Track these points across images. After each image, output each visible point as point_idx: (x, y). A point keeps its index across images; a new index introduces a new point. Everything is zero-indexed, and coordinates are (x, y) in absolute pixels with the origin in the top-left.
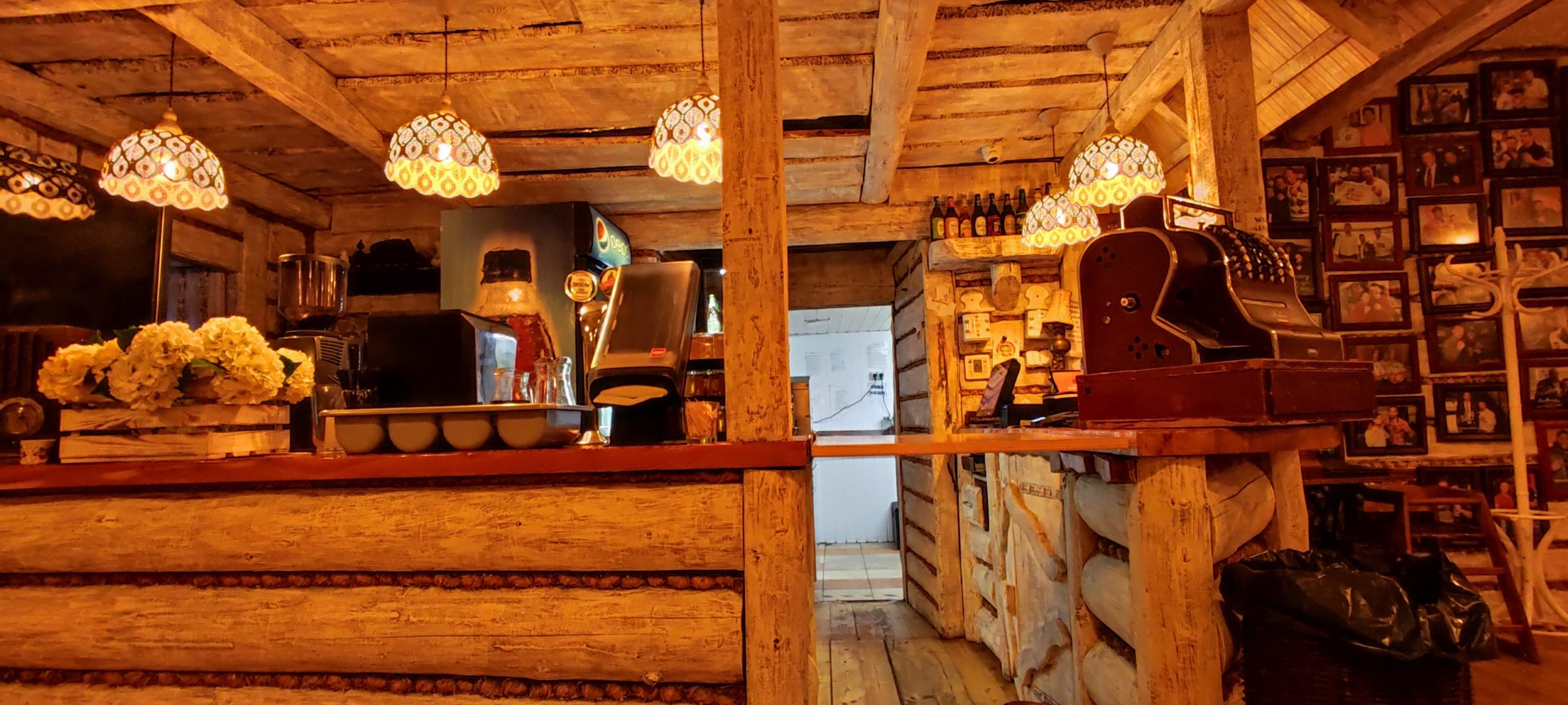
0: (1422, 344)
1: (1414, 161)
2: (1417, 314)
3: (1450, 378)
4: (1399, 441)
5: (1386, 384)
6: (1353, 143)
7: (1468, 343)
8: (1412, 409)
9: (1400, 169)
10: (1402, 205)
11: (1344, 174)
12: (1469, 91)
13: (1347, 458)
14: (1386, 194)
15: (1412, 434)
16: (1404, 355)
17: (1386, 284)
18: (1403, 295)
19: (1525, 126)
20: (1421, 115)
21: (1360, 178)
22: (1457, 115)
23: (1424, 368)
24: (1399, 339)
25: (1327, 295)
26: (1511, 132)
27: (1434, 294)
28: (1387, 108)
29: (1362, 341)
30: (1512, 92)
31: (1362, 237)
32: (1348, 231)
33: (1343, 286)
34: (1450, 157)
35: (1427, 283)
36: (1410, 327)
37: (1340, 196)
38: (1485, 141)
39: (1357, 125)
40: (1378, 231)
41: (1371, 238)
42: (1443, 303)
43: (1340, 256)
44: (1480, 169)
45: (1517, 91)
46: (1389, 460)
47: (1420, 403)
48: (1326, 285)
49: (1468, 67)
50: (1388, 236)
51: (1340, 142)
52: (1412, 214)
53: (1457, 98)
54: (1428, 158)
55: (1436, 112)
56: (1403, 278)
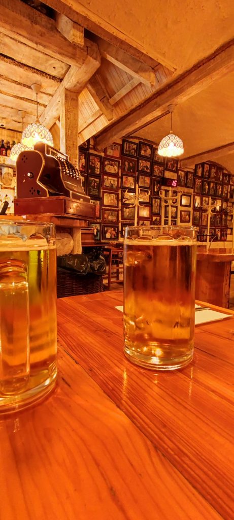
0: (120, 212)
1: (123, 164)
2: (120, 205)
3: (125, 221)
4: (113, 237)
5: (112, 222)
6: (111, 154)
7: (130, 214)
8: (116, 229)
9: (120, 165)
10: (120, 175)
11: (108, 163)
12: (137, 148)
13: (102, 241)
14: (117, 171)
15: (116, 235)
16: (116, 215)
17: (114, 195)
18: (117, 199)
19: (146, 161)
20: (126, 151)
21: (112, 165)
22: (133, 153)
23: (120, 219)
24: (115, 210)
25: (101, 196)
26: (143, 161)
27: (124, 200)
28: (119, 147)
29: (108, 210)
30: (144, 151)
31: (110, 182)
32: (108, 179)
33: (105, 194)
34: (131, 164)
35: (123, 197)
36: (118, 207)
37: (107, 169)
38: (138, 162)
39: (112, 149)
40: (114, 180)
41: (112, 182)
42: (125, 202)
43: (105, 186)
44: (136, 169)
45: (145, 151)
46: (110, 241)
47: (118, 227)
48: (101, 193)
49: (137, 141)
50: (116, 182)
51: (108, 153)
52: (122, 178)
53: (134, 149)
54: (126, 163)
55: (129, 151)
56: (117, 194)
